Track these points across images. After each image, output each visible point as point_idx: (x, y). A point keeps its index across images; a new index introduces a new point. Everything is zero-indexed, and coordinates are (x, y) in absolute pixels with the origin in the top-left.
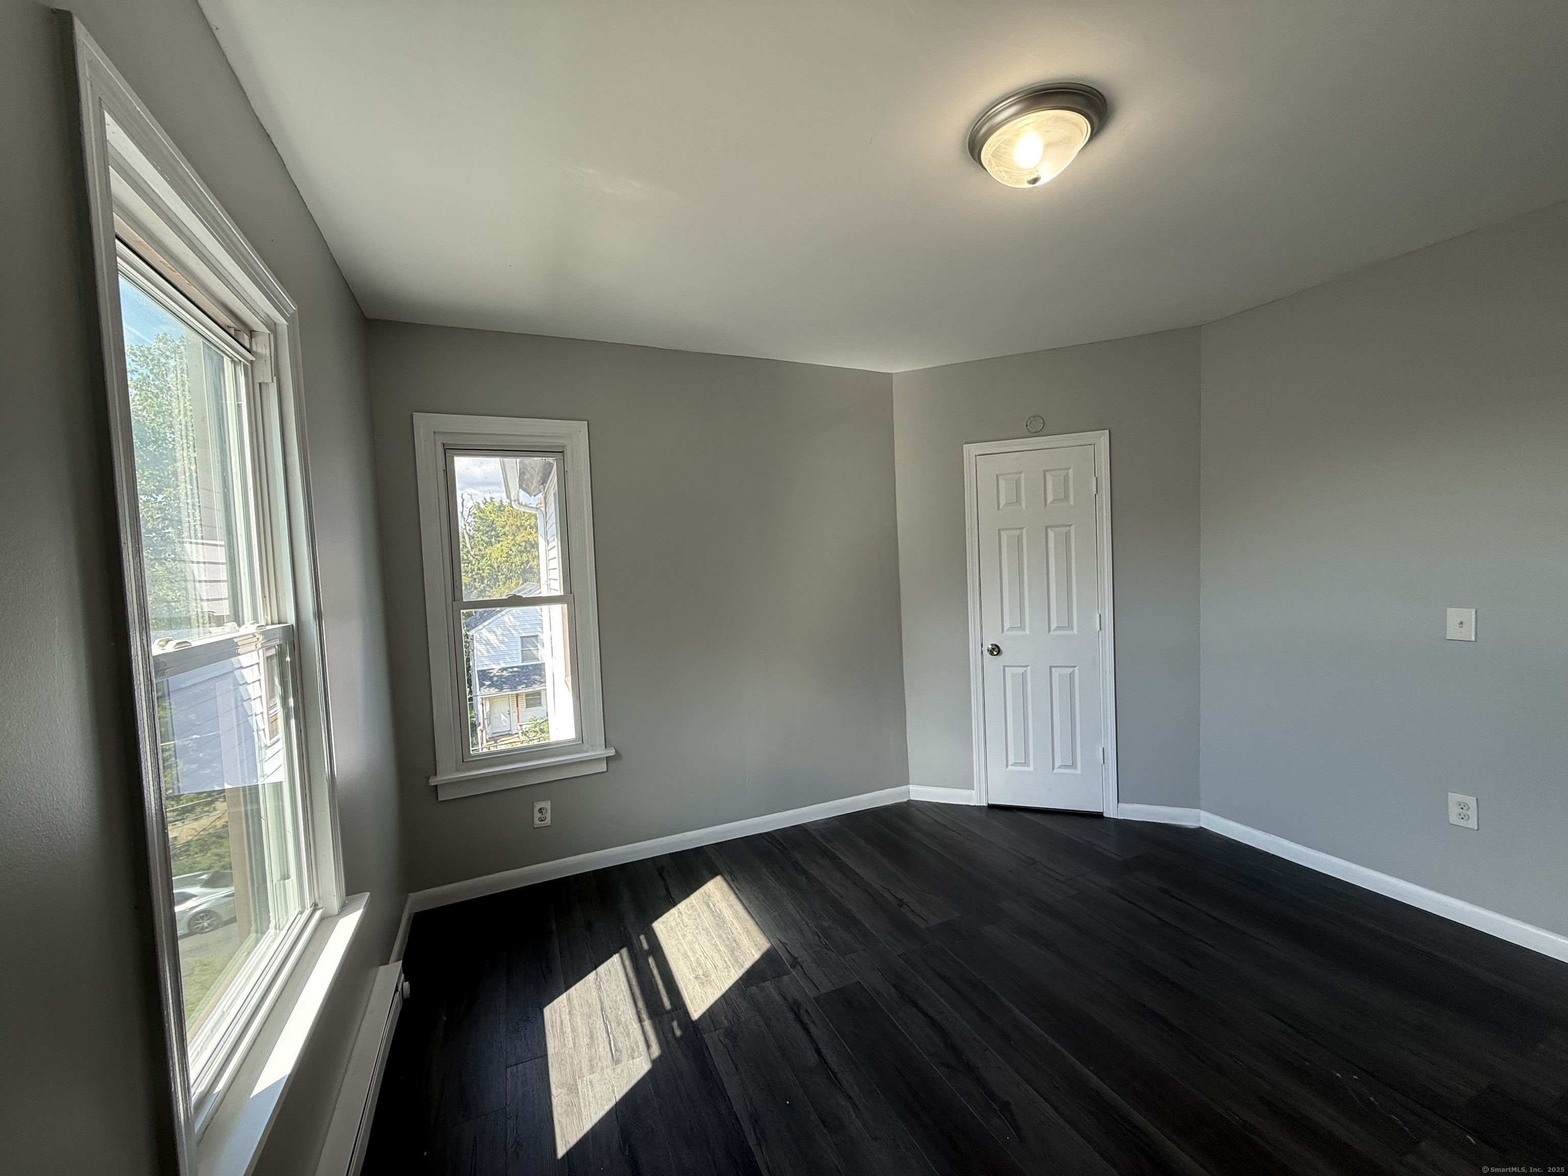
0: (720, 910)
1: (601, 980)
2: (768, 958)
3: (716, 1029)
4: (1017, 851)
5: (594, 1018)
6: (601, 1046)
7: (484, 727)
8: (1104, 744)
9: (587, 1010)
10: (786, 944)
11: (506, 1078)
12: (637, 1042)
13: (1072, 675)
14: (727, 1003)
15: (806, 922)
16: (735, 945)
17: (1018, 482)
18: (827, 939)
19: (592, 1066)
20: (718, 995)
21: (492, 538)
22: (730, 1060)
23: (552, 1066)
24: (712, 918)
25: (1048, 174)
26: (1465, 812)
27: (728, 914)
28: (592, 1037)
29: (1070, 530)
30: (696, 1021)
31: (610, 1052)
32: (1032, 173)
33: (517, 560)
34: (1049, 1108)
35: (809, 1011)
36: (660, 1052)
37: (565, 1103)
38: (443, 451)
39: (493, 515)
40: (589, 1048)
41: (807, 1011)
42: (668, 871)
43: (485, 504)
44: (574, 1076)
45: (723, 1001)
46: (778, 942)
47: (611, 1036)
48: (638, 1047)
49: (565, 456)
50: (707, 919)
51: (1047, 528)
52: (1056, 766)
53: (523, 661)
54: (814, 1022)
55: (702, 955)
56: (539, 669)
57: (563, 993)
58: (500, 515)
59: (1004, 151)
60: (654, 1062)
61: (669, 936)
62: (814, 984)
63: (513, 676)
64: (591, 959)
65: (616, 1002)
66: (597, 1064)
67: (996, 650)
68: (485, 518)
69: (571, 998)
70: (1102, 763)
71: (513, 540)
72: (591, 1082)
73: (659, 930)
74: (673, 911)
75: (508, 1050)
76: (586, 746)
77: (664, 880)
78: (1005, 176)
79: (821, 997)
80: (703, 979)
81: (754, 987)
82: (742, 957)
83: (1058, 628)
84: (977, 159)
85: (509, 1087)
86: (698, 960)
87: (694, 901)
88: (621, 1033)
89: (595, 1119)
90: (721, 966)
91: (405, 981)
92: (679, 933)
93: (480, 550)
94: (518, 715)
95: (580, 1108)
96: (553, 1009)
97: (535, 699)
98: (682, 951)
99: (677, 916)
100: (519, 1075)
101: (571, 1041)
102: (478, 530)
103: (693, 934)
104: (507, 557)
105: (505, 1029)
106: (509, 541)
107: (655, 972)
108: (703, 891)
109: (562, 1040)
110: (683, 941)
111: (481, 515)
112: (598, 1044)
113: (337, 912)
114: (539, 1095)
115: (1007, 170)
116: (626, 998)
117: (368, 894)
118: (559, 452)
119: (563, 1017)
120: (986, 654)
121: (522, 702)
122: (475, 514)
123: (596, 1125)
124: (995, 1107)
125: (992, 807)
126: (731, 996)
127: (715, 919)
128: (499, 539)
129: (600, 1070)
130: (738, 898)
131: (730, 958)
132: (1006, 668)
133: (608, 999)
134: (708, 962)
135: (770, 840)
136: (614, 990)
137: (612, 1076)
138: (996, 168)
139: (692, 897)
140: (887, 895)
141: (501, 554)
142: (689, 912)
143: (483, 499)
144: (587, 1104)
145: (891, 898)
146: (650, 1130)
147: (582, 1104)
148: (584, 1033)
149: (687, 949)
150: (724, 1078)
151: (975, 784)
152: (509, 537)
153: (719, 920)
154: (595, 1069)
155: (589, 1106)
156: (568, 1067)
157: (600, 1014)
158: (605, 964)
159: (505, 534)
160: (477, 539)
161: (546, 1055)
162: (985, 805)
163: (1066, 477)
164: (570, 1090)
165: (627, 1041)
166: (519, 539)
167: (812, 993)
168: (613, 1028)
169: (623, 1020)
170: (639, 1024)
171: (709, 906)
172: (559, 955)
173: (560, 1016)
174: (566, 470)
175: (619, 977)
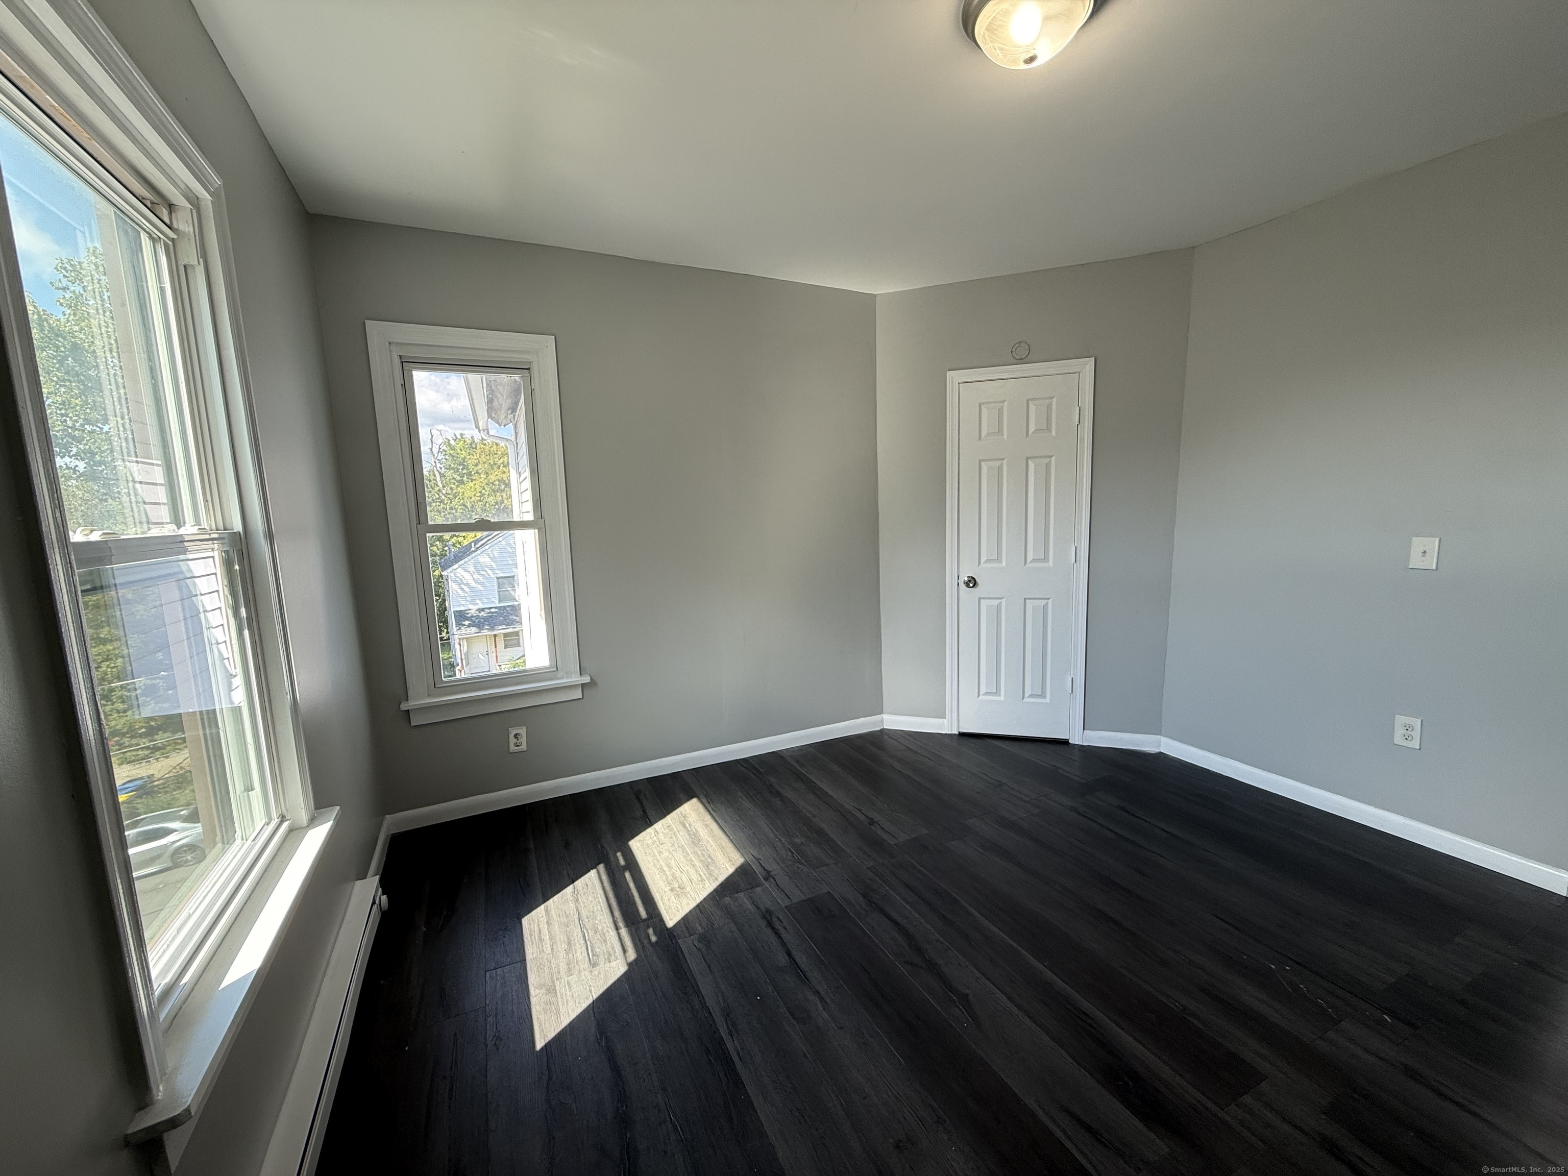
0: (696, 829)
1: (578, 893)
2: (743, 872)
3: (691, 935)
4: (985, 774)
5: (572, 927)
6: (579, 952)
7: (462, 667)
8: (1073, 674)
9: (565, 919)
10: (760, 859)
11: (486, 981)
12: (613, 948)
13: (1045, 607)
14: (701, 912)
15: (780, 840)
16: (710, 860)
17: (1000, 411)
18: (800, 855)
19: (569, 970)
20: (693, 905)
21: (464, 477)
22: (703, 962)
23: (531, 970)
24: (688, 836)
25: (1046, 52)
26: (1410, 733)
27: (703, 833)
28: (569, 944)
29: (1050, 461)
30: (671, 928)
31: (587, 957)
32: (1029, 51)
33: (491, 499)
34: (1005, 999)
35: (781, 918)
36: (636, 955)
37: (544, 1002)
38: (400, 365)
39: (463, 452)
40: (567, 953)
41: (778, 918)
42: (645, 795)
43: (455, 440)
44: (552, 979)
45: (698, 912)
46: (752, 858)
47: (588, 943)
48: (615, 952)
49: (532, 373)
50: (683, 837)
51: (1027, 459)
52: (1026, 695)
53: (500, 601)
54: (785, 928)
55: (678, 870)
56: (515, 609)
57: (541, 905)
58: (471, 452)
59: (1001, 23)
60: (630, 965)
61: (646, 853)
62: (786, 894)
63: (490, 617)
64: (568, 875)
65: (593, 912)
66: (574, 967)
67: (972, 582)
68: (456, 455)
69: (549, 909)
70: (1070, 692)
71: (485, 479)
72: (569, 983)
73: (636, 848)
74: (650, 830)
75: (487, 956)
76: (560, 674)
77: (641, 803)
78: (1000, 54)
79: (793, 906)
80: (679, 891)
81: (728, 898)
82: (716, 871)
83: (1034, 560)
84: (971, 36)
85: (488, 989)
86: (673, 874)
87: (670, 822)
88: (598, 939)
89: (573, 1016)
90: (695, 880)
91: (383, 895)
92: (655, 850)
93: (451, 488)
94: (497, 656)
95: (558, 1005)
96: (531, 920)
97: (513, 640)
98: (658, 867)
99: (653, 835)
100: (498, 978)
101: (549, 947)
102: (449, 468)
103: (670, 852)
104: (480, 496)
105: (483, 938)
106: (481, 480)
107: (632, 885)
108: (679, 813)
109: (540, 947)
110: (659, 858)
111: (452, 452)
112: (576, 950)
113: (305, 824)
114: (518, 995)
115: (1002, 46)
116: (603, 908)
117: (339, 807)
118: (525, 369)
119: (541, 926)
120: (963, 586)
121: (501, 643)
122: (445, 451)
123: (574, 1020)
124: (954, 998)
125: (962, 735)
126: (706, 906)
127: (691, 837)
128: (472, 477)
129: (577, 973)
130: (713, 817)
131: (705, 872)
132: (982, 600)
133: (586, 910)
134: (683, 876)
135: (746, 766)
136: (591, 902)
137: (589, 977)
138: (991, 44)
139: (669, 817)
140: (858, 815)
141: (475, 493)
142: (665, 832)
143: (453, 436)
144: (565, 1002)
145: (863, 818)
146: (625, 1024)
147: (560, 1003)
148: (562, 940)
149: (663, 864)
150: (699, 978)
151: (947, 714)
152: (482, 476)
153: (695, 839)
154: (573, 972)
155: (567, 1004)
156: (547, 970)
157: (578, 923)
158: (582, 879)
159: (477, 472)
160: (448, 478)
161: (525, 960)
162: (956, 733)
163: (1049, 407)
164: (548, 990)
165: (604, 947)
166: (492, 478)
167: (784, 902)
168: (590, 935)
169: (600, 928)
170: (615, 932)
171: (684, 826)
172: (537, 871)
173: (539, 925)
174: (533, 388)
175: (596, 890)
